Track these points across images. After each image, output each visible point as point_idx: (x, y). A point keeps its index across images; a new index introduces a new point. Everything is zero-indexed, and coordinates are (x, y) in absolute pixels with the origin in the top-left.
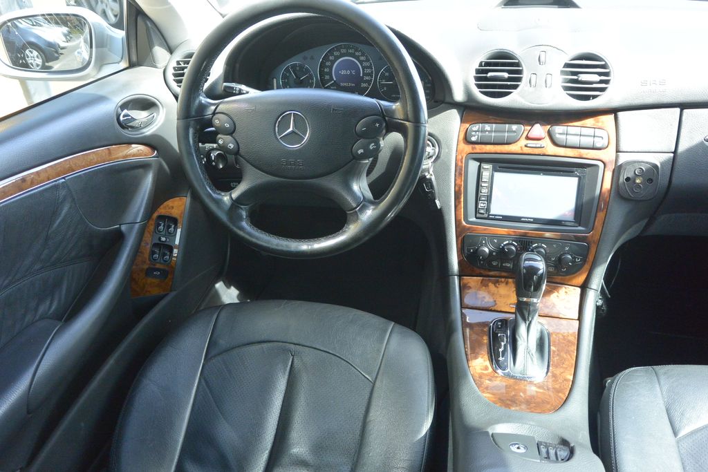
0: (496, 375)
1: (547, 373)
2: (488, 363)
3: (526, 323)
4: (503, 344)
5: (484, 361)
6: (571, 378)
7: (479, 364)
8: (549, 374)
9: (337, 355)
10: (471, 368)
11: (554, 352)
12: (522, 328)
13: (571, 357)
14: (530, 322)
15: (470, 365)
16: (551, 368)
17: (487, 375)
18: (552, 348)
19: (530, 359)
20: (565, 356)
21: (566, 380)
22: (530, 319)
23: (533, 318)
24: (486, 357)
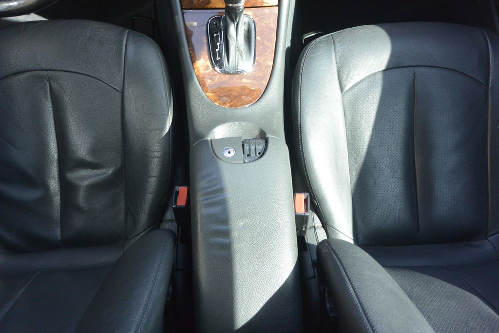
0: (215, 73)
1: (254, 63)
2: (208, 63)
3: (234, 24)
4: (218, 44)
5: (206, 61)
6: (271, 64)
7: (202, 65)
8: (255, 64)
9: (86, 73)
10: (195, 70)
11: (259, 41)
12: (232, 28)
13: (272, 44)
14: (238, 23)
15: (194, 67)
16: (256, 58)
17: (208, 74)
18: (258, 38)
19: (240, 56)
20: (267, 43)
21: (268, 67)
22: (238, 21)
23: (239, 19)
24: (207, 57)
